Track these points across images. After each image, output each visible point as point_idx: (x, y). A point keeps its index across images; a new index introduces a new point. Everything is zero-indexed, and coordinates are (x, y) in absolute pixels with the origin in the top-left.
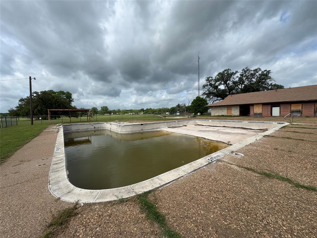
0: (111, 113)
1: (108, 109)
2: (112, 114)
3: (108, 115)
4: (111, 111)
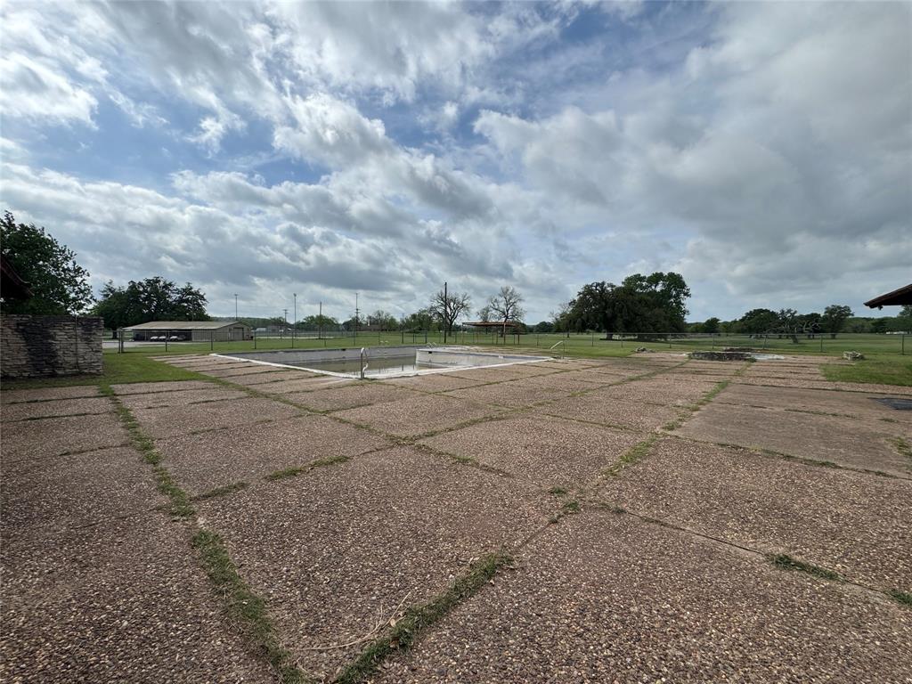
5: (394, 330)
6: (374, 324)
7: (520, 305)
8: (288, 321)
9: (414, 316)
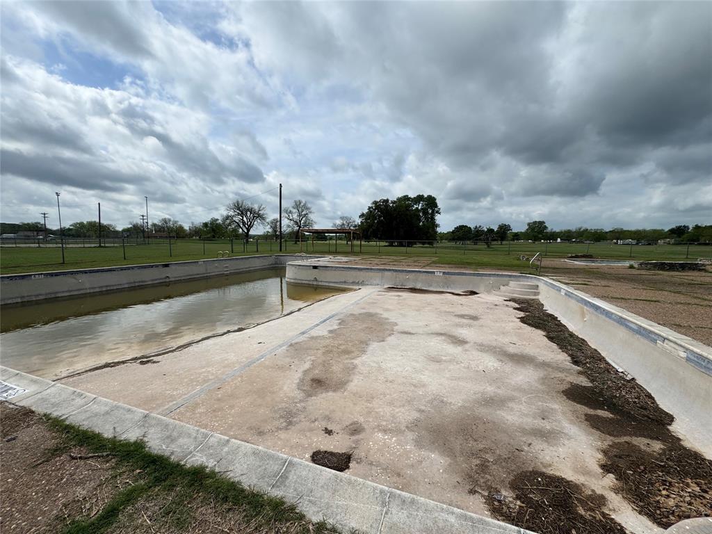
0: (557, 240)
1: (546, 227)
2: (559, 240)
3: (547, 243)
4: (554, 232)
5: (183, 237)
6: (160, 231)
7: (311, 216)
8: (48, 226)
9: (206, 225)
